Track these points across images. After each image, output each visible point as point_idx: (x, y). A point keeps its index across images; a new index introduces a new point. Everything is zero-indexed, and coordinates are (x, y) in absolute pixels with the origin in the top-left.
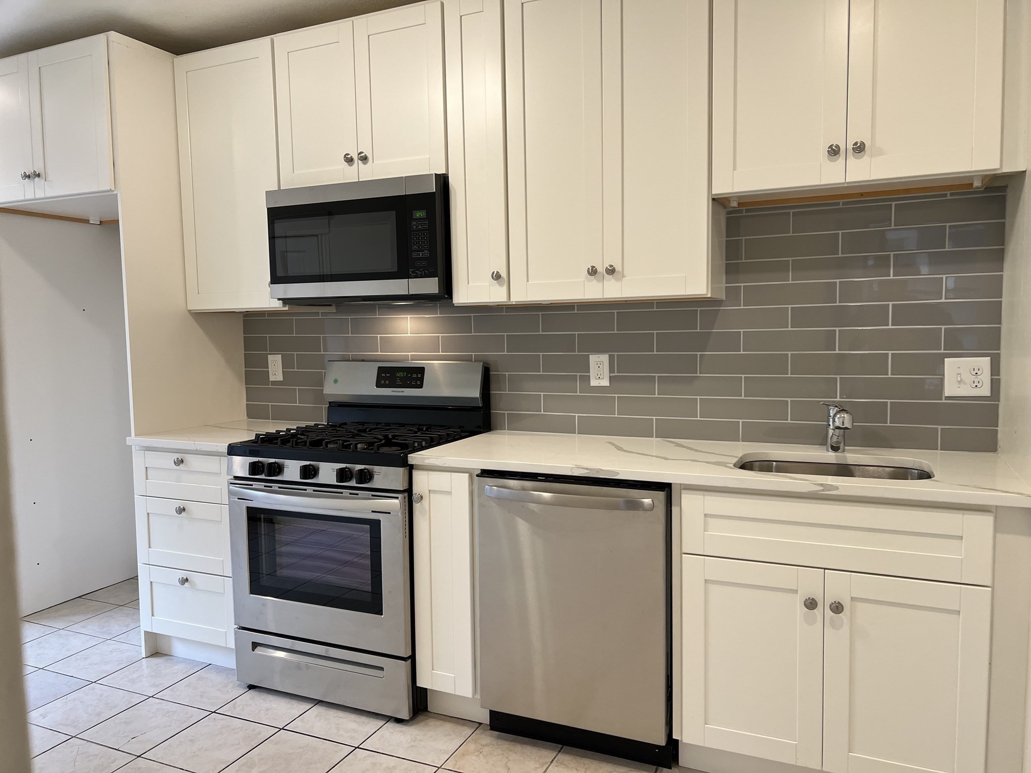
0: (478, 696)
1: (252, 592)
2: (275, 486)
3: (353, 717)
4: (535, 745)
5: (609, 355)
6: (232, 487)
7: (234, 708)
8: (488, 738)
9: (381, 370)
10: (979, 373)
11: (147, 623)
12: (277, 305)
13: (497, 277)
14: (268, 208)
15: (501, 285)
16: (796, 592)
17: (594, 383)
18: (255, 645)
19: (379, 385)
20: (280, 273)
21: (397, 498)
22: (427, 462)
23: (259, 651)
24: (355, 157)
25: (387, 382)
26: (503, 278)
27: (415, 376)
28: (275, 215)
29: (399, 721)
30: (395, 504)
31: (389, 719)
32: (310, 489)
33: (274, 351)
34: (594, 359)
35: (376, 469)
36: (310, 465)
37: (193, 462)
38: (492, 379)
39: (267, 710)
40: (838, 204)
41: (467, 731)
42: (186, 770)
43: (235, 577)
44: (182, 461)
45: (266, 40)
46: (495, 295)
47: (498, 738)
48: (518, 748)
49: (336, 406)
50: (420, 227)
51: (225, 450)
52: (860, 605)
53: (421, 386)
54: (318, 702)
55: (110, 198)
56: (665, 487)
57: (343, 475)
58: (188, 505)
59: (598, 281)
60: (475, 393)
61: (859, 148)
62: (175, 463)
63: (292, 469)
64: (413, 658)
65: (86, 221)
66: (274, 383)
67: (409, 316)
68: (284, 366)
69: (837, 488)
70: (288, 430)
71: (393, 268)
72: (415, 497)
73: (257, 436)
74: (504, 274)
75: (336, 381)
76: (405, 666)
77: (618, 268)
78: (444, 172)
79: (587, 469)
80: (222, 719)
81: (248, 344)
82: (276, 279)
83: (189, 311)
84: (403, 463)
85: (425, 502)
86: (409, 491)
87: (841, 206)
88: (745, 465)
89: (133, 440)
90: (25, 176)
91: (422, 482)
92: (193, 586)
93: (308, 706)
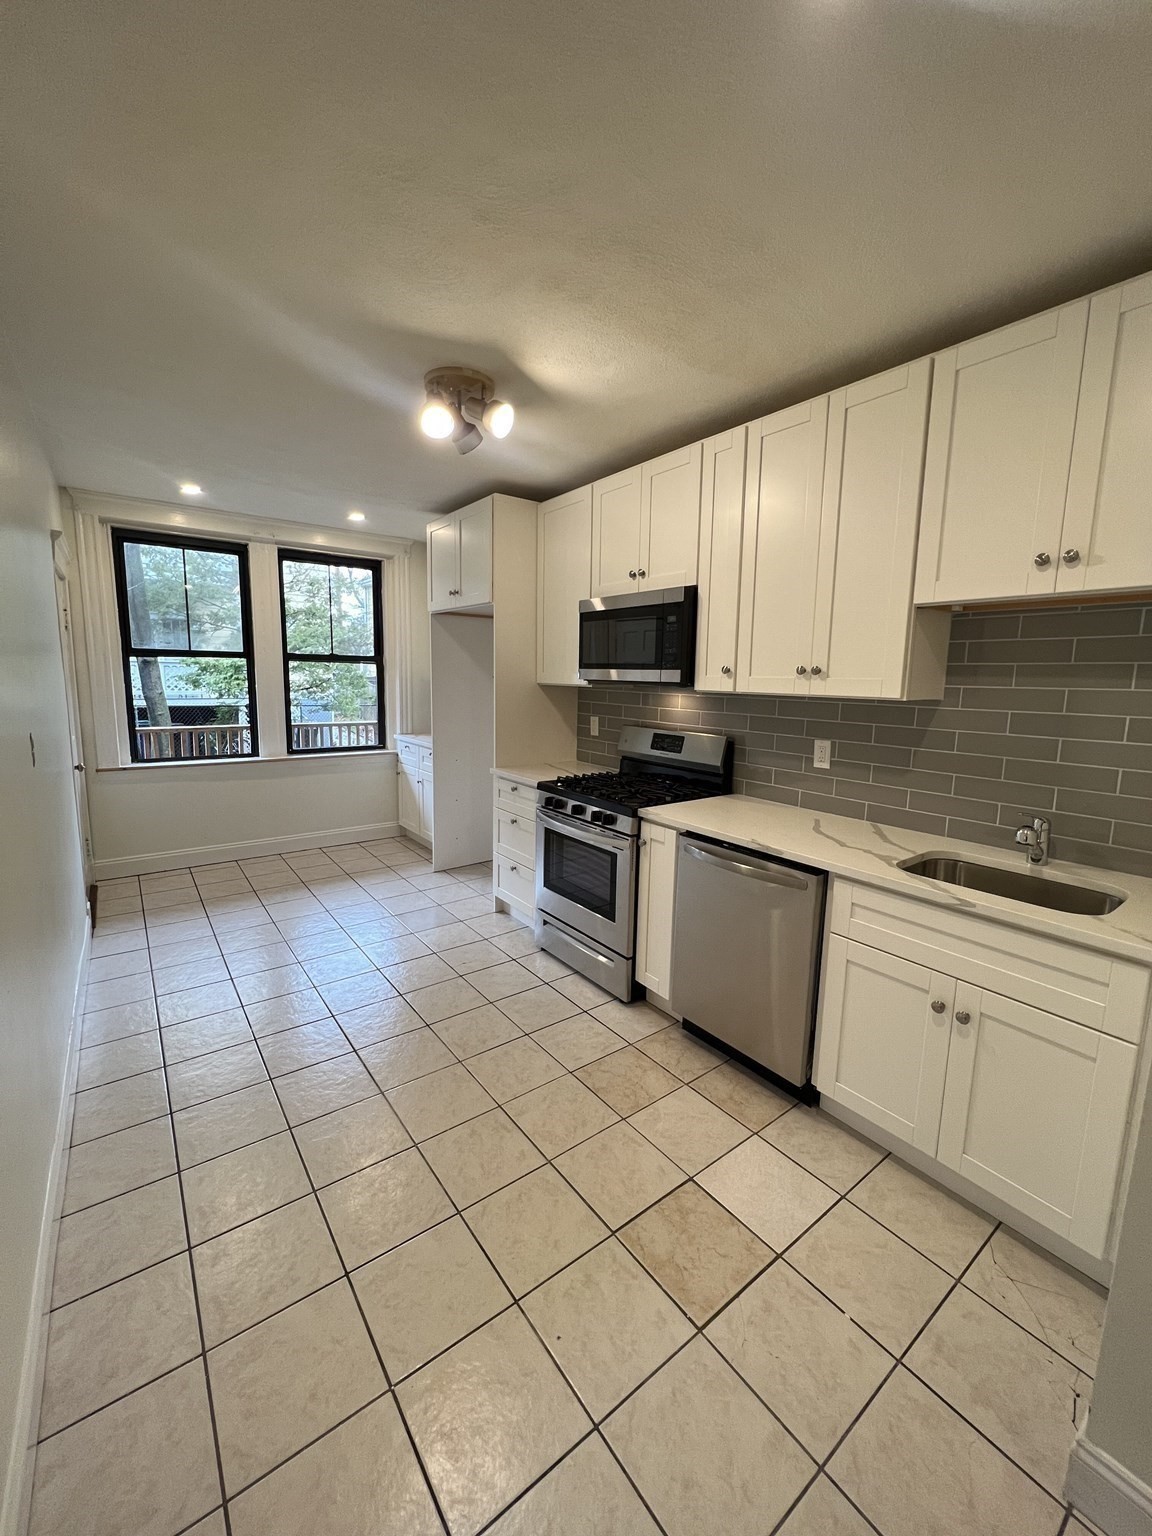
0: (675, 1003)
1: (544, 886)
2: (560, 816)
3: (594, 989)
4: (709, 1051)
5: (832, 743)
6: (539, 812)
7: (527, 961)
8: (677, 1034)
9: (656, 735)
11: (496, 890)
12: (584, 683)
13: (727, 671)
14: (581, 614)
15: (730, 677)
16: (927, 992)
17: (817, 765)
18: (546, 923)
19: (653, 747)
20: (585, 661)
21: (629, 840)
22: (650, 817)
23: (547, 927)
24: (637, 573)
25: (659, 746)
26: (732, 673)
27: (677, 743)
28: (587, 619)
29: (621, 1001)
30: (626, 844)
31: (616, 998)
32: (578, 822)
33: (595, 714)
34: (818, 743)
35: (618, 815)
36: (580, 805)
37: (520, 791)
38: (737, 752)
39: (545, 968)
40: (1077, 608)
41: (666, 1024)
42: (480, 993)
43: (538, 873)
44: (516, 789)
45: (589, 486)
46: (725, 686)
47: (685, 1036)
48: (695, 1049)
49: (626, 760)
50: (672, 629)
51: (536, 785)
52: (988, 1023)
53: (679, 752)
54: (577, 972)
56: (823, 876)
57: (596, 816)
58: (517, 818)
59: (807, 679)
60: (719, 762)
61: (1072, 558)
62: (511, 789)
63: (570, 806)
64: (633, 959)
66: (594, 737)
67: (680, 694)
68: (601, 724)
71: (652, 660)
72: (641, 842)
73: (560, 778)
74: (732, 669)
75: (627, 741)
76: (624, 965)
77: (824, 669)
78: (695, 584)
79: (759, 844)
80: (517, 966)
81: (580, 708)
82: (583, 665)
83: (539, 684)
84: (634, 814)
85: (648, 846)
86: (637, 836)
87: (1079, 611)
88: (923, 867)
89: (493, 770)
90: (451, 593)
91: (647, 831)
92: (518, 873)
93: (570, 973)
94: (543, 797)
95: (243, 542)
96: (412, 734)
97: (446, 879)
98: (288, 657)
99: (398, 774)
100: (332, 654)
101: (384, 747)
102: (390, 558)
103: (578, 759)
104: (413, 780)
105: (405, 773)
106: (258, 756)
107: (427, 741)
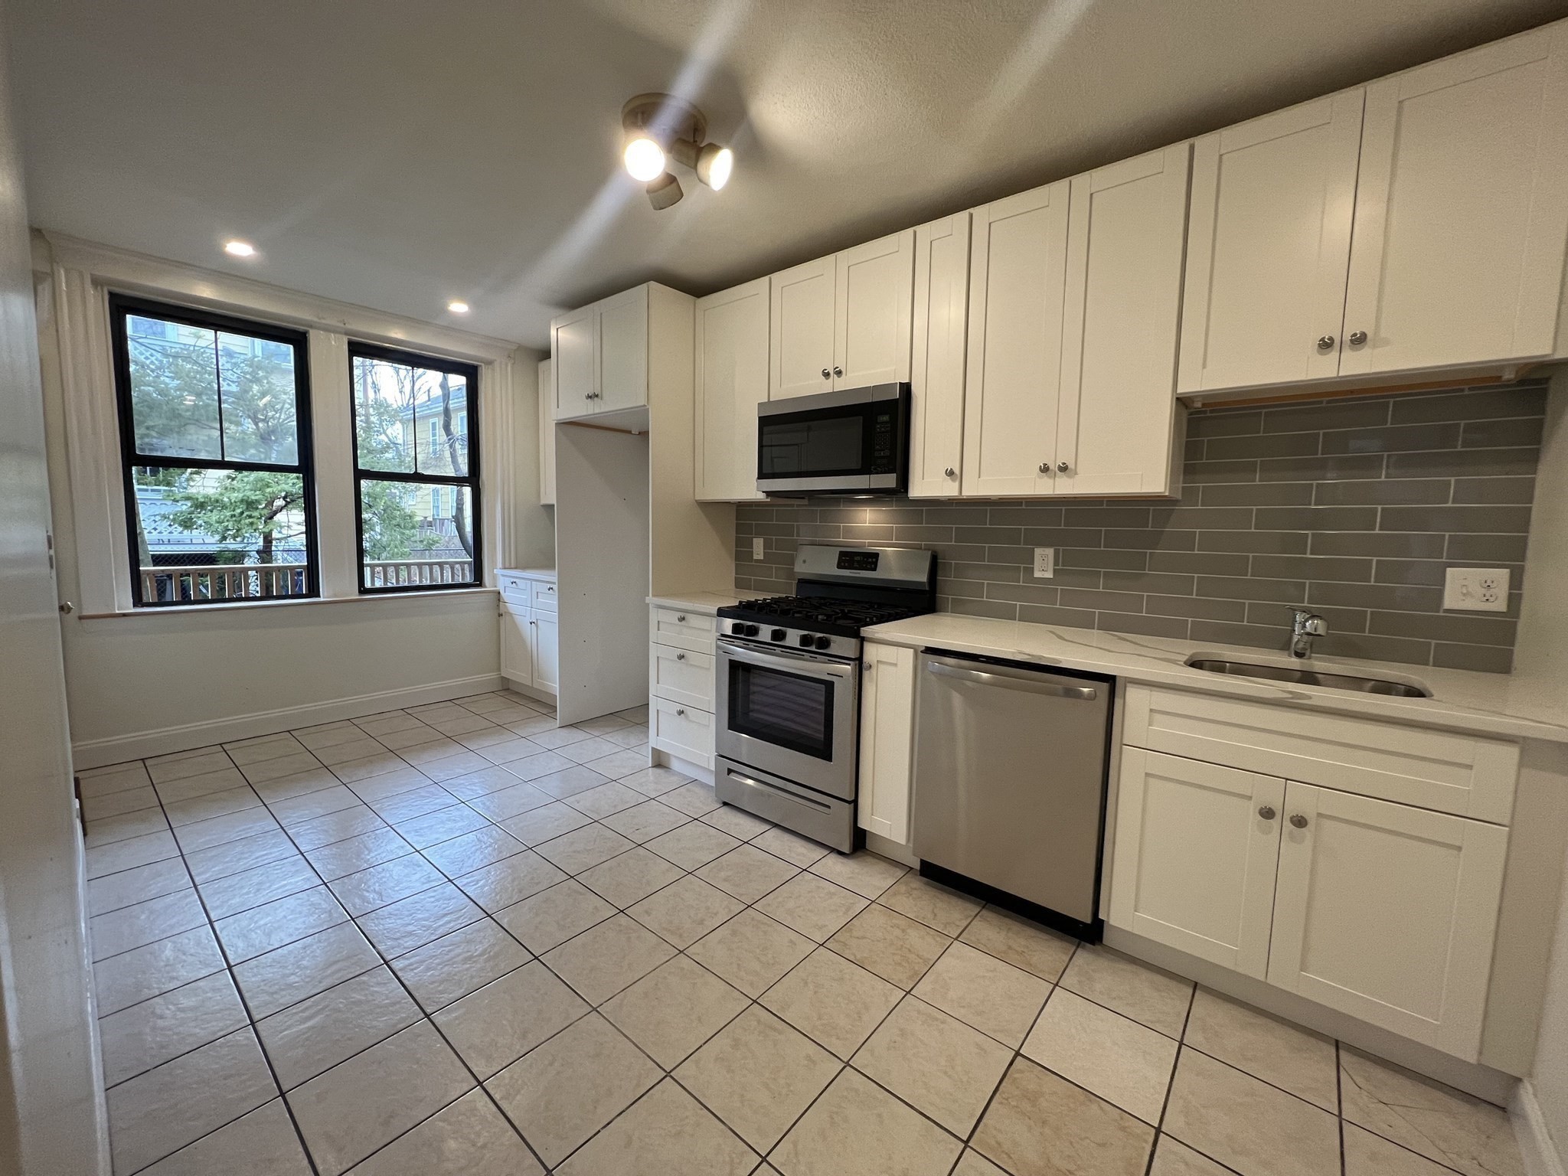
0: (911, 845)
1: (729, 729)
2: (752, 645)
3: (803, 842)
4: (960, 897)
5: (1055, 549)
6: (719, 643)
7: (712, 818)
8: (917, 883)
9: (842, 554)
10: (1492, 586)
11: (653, 741)
12: (761, 496)
13: (950, 473)
14: (759, 417)
15: (954, 480)
16: (1250, 798)
17: (1037, 574)
18: (730, 771)
19: (839, 566)
20: (766, 470)
21: (849, 664)
22: (877, 636)
23: (733, 776)
24: (832, 373)
25: (846, 564)
26: (957, 475)
27: (870, 560)
28: (765, 422)
29: (841, 853)
30: (847, 669)
31: (833, 850)
32: (778, 650)
33: (758, 535)
34: (1039, 552)
35: (833, 638)
36: (780, 630)
37: (693, 620)
38: (940, 567)
39: (736, 825)
40: (1321, 402)
41: (900, 873)
43: (718, 714)
44: (684, 619)
45: (766, 279)
46: (947, 490)
47: (927, 884)
48: (945, 897)
49: (803, 583)
50: (883, 429)
51: (715, 611)
52: (1327, 823)
53: (875, 569)
54: (776, 825)
55: (643, 412)
56: (1110, 679)
57: (805, 641)
58: (687, 654)
59: (1050, 477)
60: (923, 578)
61: (1359, 340)
62: (679, 619)
63: (765, 632)
64: (855, 803)
65: (630, 432)
66: (758, 561)
67: (868, 509)
68: (765, 547)
69: (1309, 697)
70: (765, 600)
71: (857, 465)
72: (864, 665)
73: (740, 602)
74: (957, 471)
75: (804, 562)
76: (847, 809)
77: (1071, 466)
78: (907, 381)
79: (1029, 655)
80: (703, 826)
81: (739, 529)
82: (762, 475)
83: (696, 501)
84: (856, 634)
85: (874, 670)
86: (860, 659)
87: (1324, 405)
88: (1195, 664)
89: (650, 599)
90: (589, 397)
91: (872, 653)
92: (687, 717)
93: (768, 827)
94: (728, 624)
95: (302, 328)
96: (516, 568)
97: (577, 735)
98: (360, 475)
99: (500, 615)
100: (416, 472)
101: (480, 585)
102: (489, 363)
103: (736, 587)
104: (523, 622)
105: (511, 614)
106: (319, 596)
107: (552, 576)
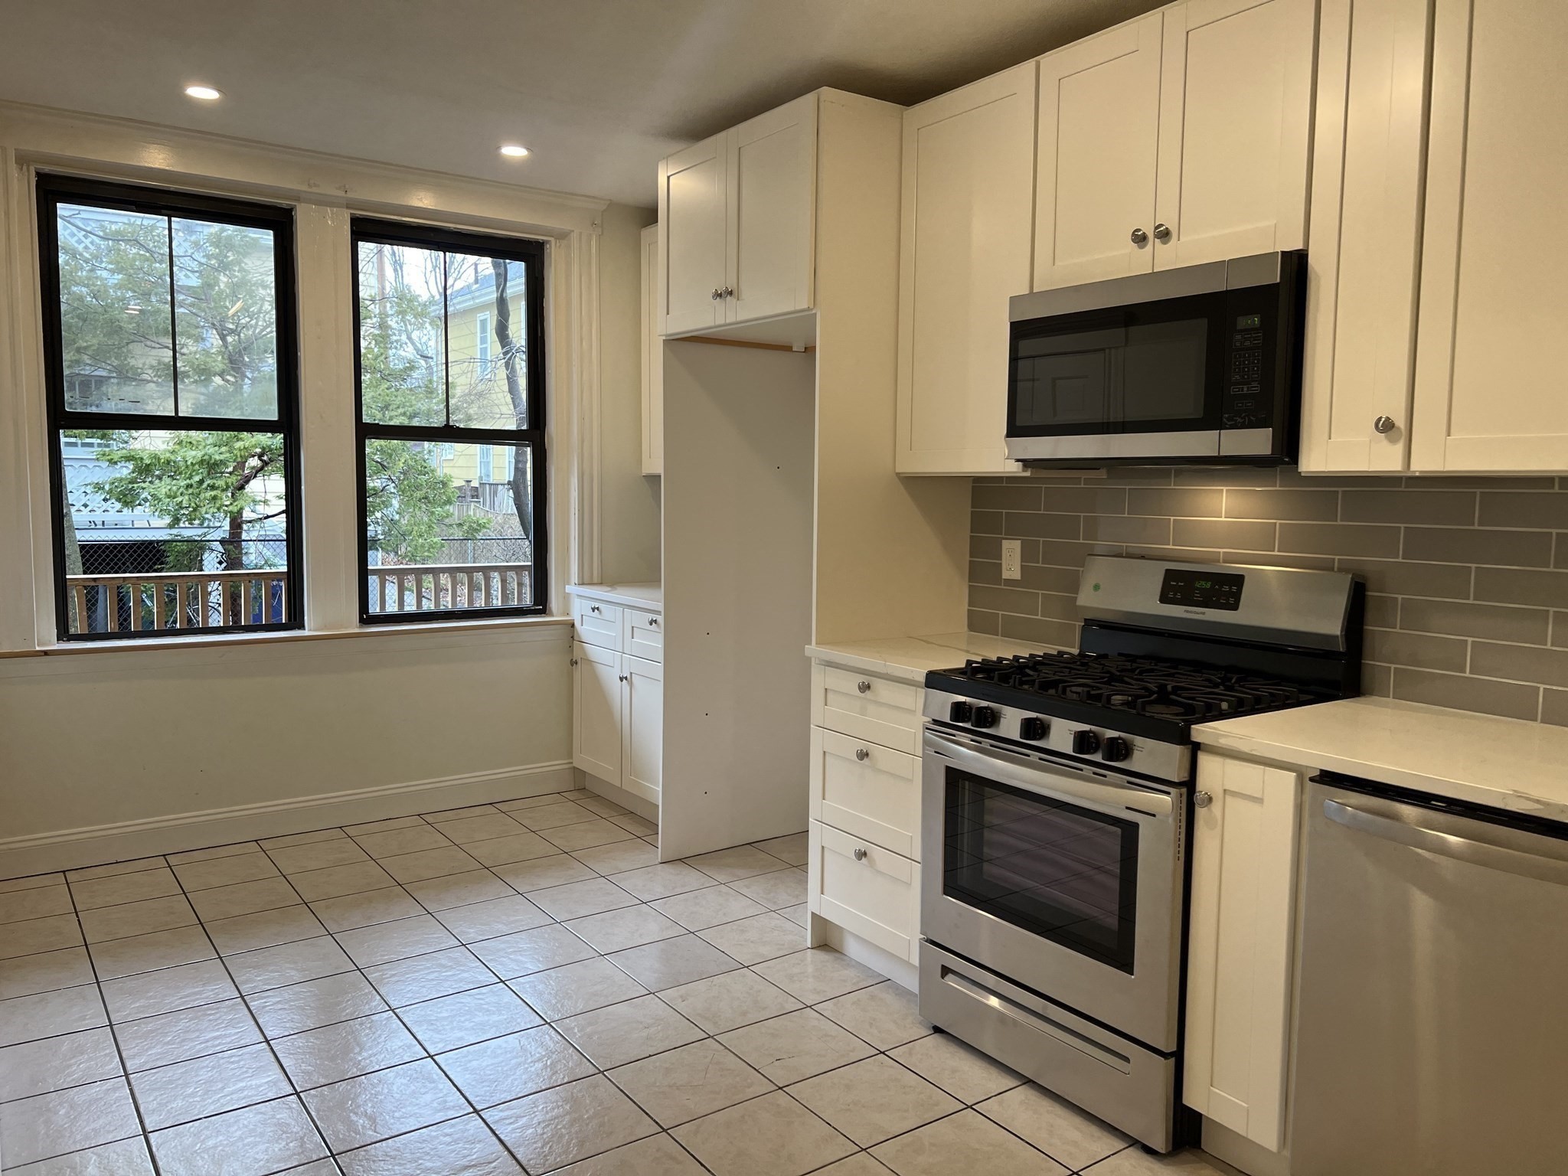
0: (1287, 1153)
1: (946, 893)
2: (986, 743)
3: (1077, 1120)
6: (928, 734)
7: (910, 1054)
9: (1169, 574)
11: (816, 902)
12: (1013, 468)
13: (1386, 426)
14: (1011, 323)
15: (1394, 441)
18: (946, 971)
19: (1164, 599)
20: (1020, 422)
21: (1168, 793)
22: (1223, 742)
23: (951, 981)
24: (1150, 235)
25: (1179, 596)
26: (1399, 428)
27: (1226, 588)
28: (1021, 331)
29: (1149, 1151)
30: (1164, 801)
31: (1133, 1142)
32: (1035, 756)
33: (1012, 534)
35: (1139, 740)
36: (1037, 719)
37: (883, 690)
38: (1370, 605)
39: (954, 1071)
42: (833, 1127)
43: (925, 863)
44: (869, 687)
45: (1029, 65)
46: (1381, 459)
49: (1098, 626)
50: (1247, 343)
51: (922, 679)
53: (1235, 607)
54: (1028, 1081)
55: (807, 319)
57: (1083, 742)
58: (874, 749)
60: (1331, 625)
62: (860, 688)
63: (1011, 721)
64: (1178, 1057)
65: (787, 348)
66: (1009, 582)
67: (1225, 488)
68: (1025, 557)
70: (1016, 658)
71: (1195, 412)
72: (1199, 796)
73: (969, 663)
74: (1400, 422)
75: (1097, 587)
76: (1163, 1068)
78: (1299, 246)
79: (1538, 802)
80: (892, 1067)
81: (979, 523)
82: (1015, 430)
83: (898, 474)
84: (1182, 737)
85: (1216, 808)
86: (1189, 785)
89: (813, 649)
90: (718, 295)
91: (1212, 773)
92: (872, 864)
93: (1015, 1083)
94: (944, 701)
95: (284, 203)
96: (601, 584)
97: (690, 878)
98: (365, 431)
99: (574, 663)
100: (447, 426)
101: (543, 611)
102: (562, 236)
103: (972, 627)
104: (610, 675)
105: (590, 662)
106: (302, 627)
107: (653, 599)
